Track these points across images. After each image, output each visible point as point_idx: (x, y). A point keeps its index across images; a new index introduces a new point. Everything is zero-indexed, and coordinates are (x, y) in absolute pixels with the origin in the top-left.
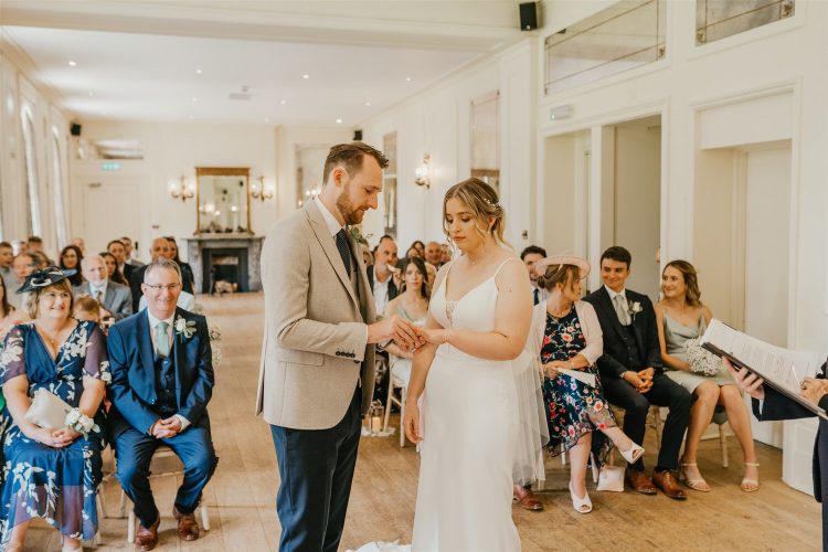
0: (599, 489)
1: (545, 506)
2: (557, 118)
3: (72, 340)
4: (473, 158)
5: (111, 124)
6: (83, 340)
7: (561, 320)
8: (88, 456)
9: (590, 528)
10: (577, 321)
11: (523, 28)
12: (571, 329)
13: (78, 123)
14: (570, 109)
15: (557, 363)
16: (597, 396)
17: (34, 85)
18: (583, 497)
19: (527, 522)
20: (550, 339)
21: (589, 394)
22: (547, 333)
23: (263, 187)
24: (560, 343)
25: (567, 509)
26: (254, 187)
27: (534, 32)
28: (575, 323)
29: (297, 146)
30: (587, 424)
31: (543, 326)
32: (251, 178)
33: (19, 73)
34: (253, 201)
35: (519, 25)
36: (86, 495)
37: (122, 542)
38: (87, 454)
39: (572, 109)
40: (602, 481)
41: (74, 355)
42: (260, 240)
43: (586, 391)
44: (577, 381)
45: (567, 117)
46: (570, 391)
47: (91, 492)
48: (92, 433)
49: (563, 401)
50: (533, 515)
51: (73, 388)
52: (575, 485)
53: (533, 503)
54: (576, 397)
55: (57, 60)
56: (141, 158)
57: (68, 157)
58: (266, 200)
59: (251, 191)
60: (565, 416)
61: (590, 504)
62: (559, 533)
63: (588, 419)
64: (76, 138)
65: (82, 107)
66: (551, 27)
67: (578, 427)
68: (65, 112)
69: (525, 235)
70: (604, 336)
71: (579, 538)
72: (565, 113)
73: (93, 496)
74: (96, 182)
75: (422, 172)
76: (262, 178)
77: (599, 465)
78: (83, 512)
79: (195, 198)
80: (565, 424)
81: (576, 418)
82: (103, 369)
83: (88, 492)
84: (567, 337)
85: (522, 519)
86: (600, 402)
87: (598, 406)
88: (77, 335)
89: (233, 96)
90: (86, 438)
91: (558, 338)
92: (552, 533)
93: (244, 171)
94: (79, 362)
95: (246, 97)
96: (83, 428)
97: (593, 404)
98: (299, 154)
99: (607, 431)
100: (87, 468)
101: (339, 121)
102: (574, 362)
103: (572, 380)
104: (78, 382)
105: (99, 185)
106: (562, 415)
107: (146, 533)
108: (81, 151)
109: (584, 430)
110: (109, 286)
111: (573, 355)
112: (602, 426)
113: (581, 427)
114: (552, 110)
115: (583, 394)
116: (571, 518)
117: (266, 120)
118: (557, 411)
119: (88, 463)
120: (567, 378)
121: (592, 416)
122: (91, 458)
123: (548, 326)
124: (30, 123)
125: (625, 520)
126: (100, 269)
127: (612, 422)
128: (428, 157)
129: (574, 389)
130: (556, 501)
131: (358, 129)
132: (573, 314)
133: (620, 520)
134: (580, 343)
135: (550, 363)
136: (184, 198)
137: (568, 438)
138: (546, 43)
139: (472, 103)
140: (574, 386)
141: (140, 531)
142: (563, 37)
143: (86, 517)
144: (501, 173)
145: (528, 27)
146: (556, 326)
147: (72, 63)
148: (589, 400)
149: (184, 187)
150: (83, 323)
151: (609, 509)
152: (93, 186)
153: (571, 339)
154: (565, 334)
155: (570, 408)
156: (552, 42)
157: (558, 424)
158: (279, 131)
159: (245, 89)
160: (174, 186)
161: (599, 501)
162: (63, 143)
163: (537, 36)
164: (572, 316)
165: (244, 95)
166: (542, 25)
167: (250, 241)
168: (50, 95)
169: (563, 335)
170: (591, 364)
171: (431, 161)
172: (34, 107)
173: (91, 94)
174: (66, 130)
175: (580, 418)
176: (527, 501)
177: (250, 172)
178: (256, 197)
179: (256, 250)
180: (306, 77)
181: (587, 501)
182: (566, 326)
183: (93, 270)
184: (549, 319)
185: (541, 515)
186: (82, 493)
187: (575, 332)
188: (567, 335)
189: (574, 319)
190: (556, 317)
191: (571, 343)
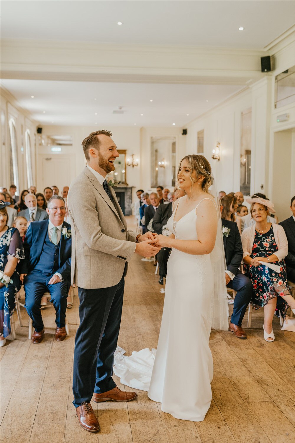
0: (282, 329)
1: (248, 336)
2: (280, 121)
3: (4, 237)
4: (242, 144)
5: (56, 127)
6: (9, 237)
7: (264, 235)
8: (7, 295)
9: (271, 350)
10: (273, 236)
11: (263, 71)
12: (269, 240)
13: (40, 127)
14: (287, 116)
15: (260, 258)
16: (281, 278)
17: (16, 108)
18: (270, 333)
19: (236, 344)
20: (257, 245)
21: (275, 276)
22: (255, 242)
23: (133, 160)
24: (262, 247)
25: (260, 339)
26: (129, 160)
27: (269, 73)
28: (272, 237)
29: (152, 138)
30: (274, 293)
31: (253, 238)
32: (127, 155)
33: (7, 102)
34: (128, 167)
35: (260, 68)
36: (5, 315)
37: (26, 338)
38: (6, 295)
39: (289, 116)
40: (284, 325)
41: (4, 244)
42: (131, 188)
43: (273, 274)
44: (269, 269)
45: (285, 120)
46: (265, 274)
47: (7, 313)
48: (9, 284)
49: (261, 279)
50: (240, 340)
51: (3, 261)
52: (266, 326)
53: (241, 334)
54: (268, 277)
55: (26, 95)
56: (71, 145)
57: (35, 145)
58: (135, 167)
59: (127, 162)
60: (262, 288)
61: (273, 337)
62: (252, 351)
63: (274, 290)
64: (40, 135)
65: (42, 119)
66: (279, 70)
67: (268, 294)
68: (34, 122)
69: (262, 187)
70: (289, 245)
71: (262, 355)
72: (284, 118)
73: (10, 315)
74: (49, 157)
75: (216, 152)
76: (133, 155)
77: (283, 316)
78: (4, 323)
80: (262, 292)
81: (268, 290)
82: (17, 252)
83: (6, 313)
84: (267, 244)
85: (233, 342)
86: (281, 281)
87: (280, 283)
88: (7, 235)
89: (115, 112)
90: (7, 286)
91: (261, 245)
92: (248, 351)
93: (124, 152)
94: (6, 248)
95: (122, 112)
96: (4, 281)
97: (277, 282)
98: (153, 143)
99: (284, 297)
100: (6, 302)
101: (174, 124)
102: (269, 259)
103: (266, 268)
104: (6, 258)
105: (50, 159)
106: (260, 287)
107: (37, 335)
108: (43, 142)
109: (271, 296)
110: (38, 210)
111: (270, 254)
112: (282, 294)
113: (270, 294)
114: (278, 117)
115: (271, 276)
116: (261, 344)
117: (135, 124)
118: (257, 285)
119: (7, 299)
120: (264, 267)
121: (276, 289)
122: (8, 297)
123: (256, 238)
124: (14, 127)
125: (292, 347)
126: (33, 201)
127: (288, 292)
128: (219, 144)
129: (267, 273)
130: (255, 334)
131: (185, 128)
132: (271, 231)
133: (288, 346)
134: (274, 248)
135: (257, 258)
137: (263, 300)
138: (276, 79)
139: (242, 113)
140: (267, 271)
141: (35, 334)
142: (286, 74)
143: (5, 326)
144: (252, 153)
145: (266, 70)
146: (261, 238)
147: (32, 97)
148: (275, 279)
150: (10, 228)
151: (285, 341)
152: (47, 159)
153: (268, 245)
154: (265, 243)
155: (264, 283)
156: (279, 78)
157: (258, 292)
158: (142, 129)
159: (121, 108)
161: (279, 336)
162: (33, 138)
163: (271, 75)
164: (271, 233)
165: (120, 111)
166: (274, 69)
167: (126, 189)
168: (25, 113)
169: (264, 243)
170: (280, 260)
171: (220, 146)
172: (16, 120)
173: (44, 112)
174: (35, 131)
175: (269, 289)
176: (238, 333)
177: (127, 152)
178: (130, 165)
179: (129, 193)
180: (151, 101)
181: (272, 335)
182: (267, 238)
183: (30, 202)
184: (257, 234)
185: (245, 341)
186: (3, 314)
187: (271, 242)
188: (267, 243)
189: (271, 235)
190: (261, 234)
191: (269, 248)
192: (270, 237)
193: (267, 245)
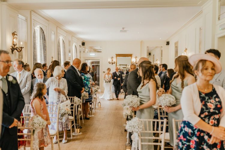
7: (207, 95)
10: (217, 96)
12: (212, 101)
13: (84, 42)
17: (64, 31)
23: (136, 60)
24: (207, 109)
26: (133, 60)
28: (215, 98)
29: (148, 47)
32: (132, 57)
33: (57, 27)
56: (101, 52)
57: (80, 52)
64: (84, 46)
68: (79, 39)
76: (136, 57)
79: (115, 63)
89: (121, 31)
93: (130, 55)
124: (64, 42)
131: (168, 41)
136: (112, 64)
147: (70, 23)
149: (112, 60)
153: (213, 107)
158: (142, 42)
159: (123, 29)
160: (110, 60)
169: (208, 104)
172: (65, 37)
182: (210, 99)
184: (200, 94)
187: (215, 103)
188: (211, 104)
189: (215, 96)
190: (203, 93)
191: (214, 109)
192: (213, 98)
193: (211, 106)
